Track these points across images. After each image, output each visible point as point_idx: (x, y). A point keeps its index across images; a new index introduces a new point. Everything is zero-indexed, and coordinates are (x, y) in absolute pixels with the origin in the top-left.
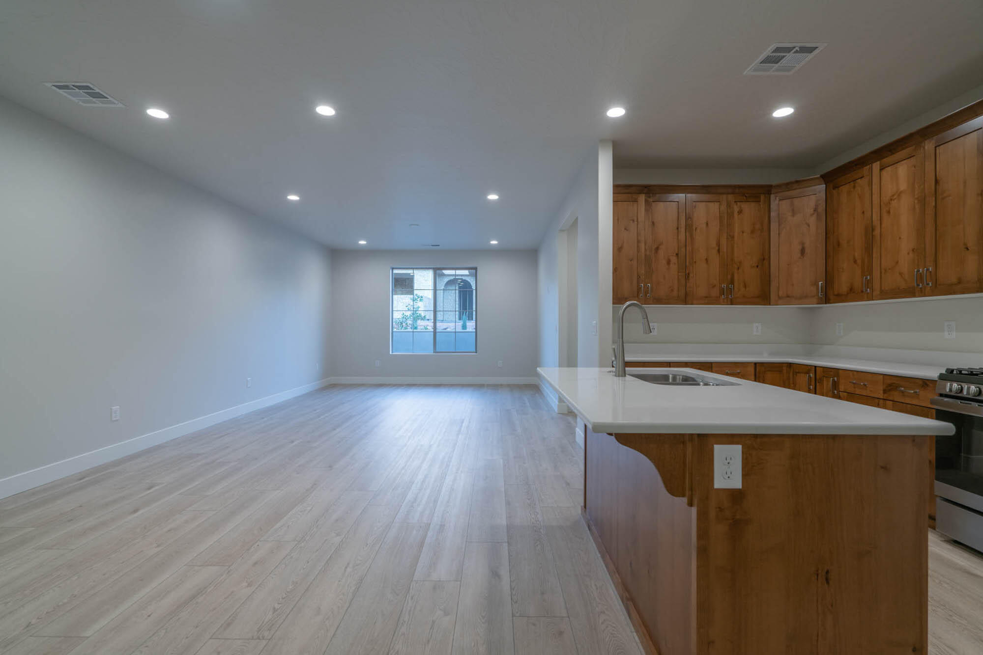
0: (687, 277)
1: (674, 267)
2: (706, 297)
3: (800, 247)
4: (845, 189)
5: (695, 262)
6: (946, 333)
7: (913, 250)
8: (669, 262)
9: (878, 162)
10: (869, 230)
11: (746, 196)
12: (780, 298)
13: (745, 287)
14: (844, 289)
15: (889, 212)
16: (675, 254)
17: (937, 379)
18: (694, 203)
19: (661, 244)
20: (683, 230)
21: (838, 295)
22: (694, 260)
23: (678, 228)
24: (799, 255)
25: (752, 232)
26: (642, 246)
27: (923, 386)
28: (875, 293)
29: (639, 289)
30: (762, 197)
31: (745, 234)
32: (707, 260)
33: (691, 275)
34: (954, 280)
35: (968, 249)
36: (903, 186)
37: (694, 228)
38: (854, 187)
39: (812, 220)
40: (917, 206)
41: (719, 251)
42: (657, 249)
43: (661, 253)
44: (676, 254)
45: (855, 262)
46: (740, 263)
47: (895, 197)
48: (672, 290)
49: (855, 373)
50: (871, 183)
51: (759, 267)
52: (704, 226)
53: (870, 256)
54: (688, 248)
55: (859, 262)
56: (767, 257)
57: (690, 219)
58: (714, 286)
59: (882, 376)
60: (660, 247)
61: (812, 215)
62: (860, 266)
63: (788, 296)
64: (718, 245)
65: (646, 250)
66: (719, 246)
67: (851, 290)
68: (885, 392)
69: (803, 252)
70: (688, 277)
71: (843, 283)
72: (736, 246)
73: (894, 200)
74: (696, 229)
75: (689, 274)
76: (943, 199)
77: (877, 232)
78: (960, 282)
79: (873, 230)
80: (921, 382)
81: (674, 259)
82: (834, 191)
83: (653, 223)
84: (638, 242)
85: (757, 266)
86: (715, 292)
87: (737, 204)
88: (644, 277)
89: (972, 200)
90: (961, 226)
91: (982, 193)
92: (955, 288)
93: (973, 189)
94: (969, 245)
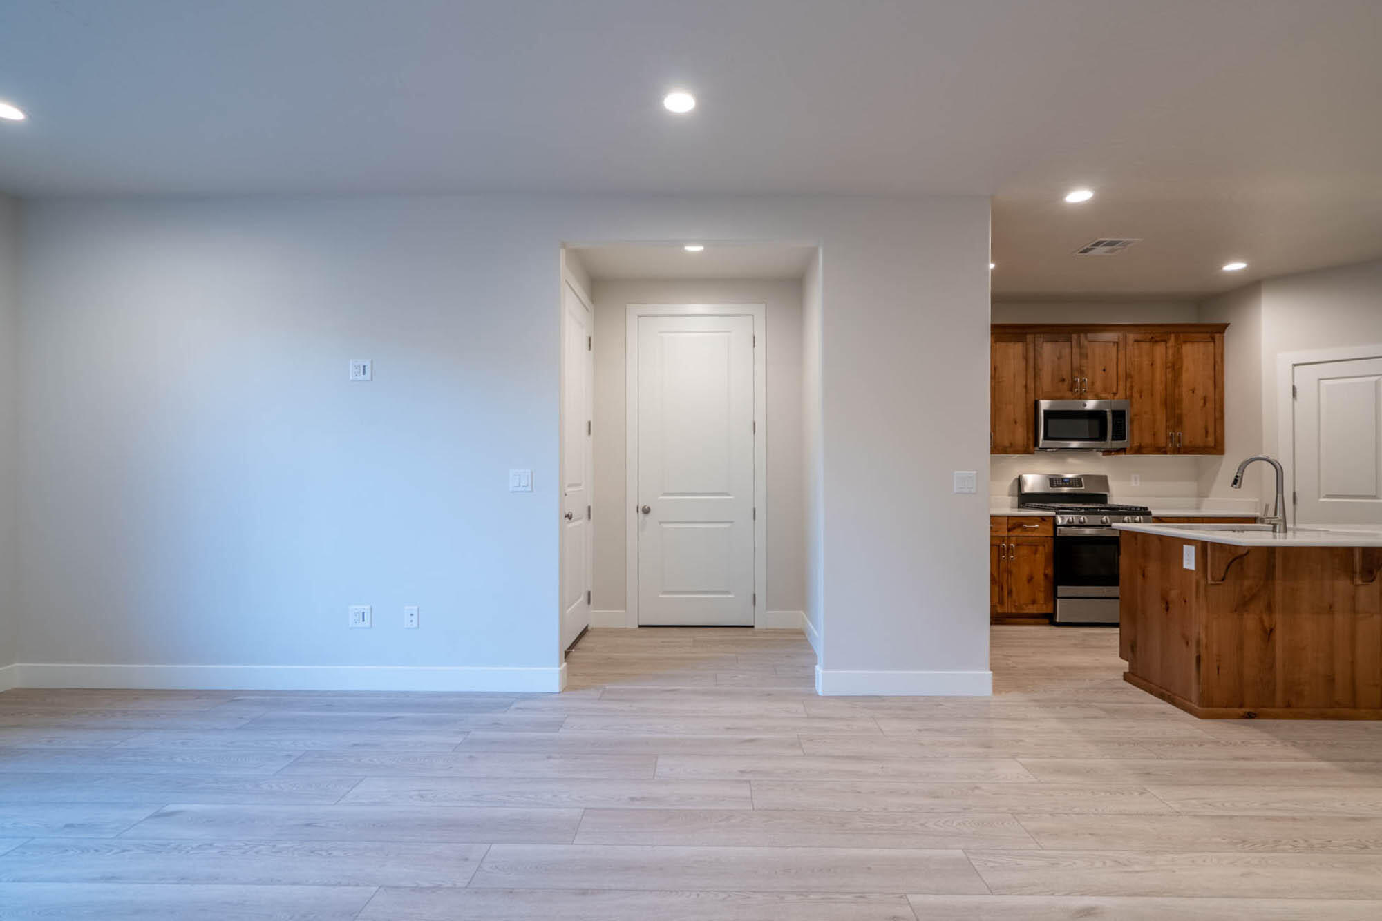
17: (1054, 515)
27: (1041, 522)
34: (1008, 444)
35: (1017, 423)
59: (1006, 518)
68: (1009, 530)
78: (1010, 446)
80: (1039, 519)
89: (1020, 389)
90: (1012, 407)
91: (1026, 386)
92: (1008, 449)
93: (1020, 382)
94: (1017, 420)
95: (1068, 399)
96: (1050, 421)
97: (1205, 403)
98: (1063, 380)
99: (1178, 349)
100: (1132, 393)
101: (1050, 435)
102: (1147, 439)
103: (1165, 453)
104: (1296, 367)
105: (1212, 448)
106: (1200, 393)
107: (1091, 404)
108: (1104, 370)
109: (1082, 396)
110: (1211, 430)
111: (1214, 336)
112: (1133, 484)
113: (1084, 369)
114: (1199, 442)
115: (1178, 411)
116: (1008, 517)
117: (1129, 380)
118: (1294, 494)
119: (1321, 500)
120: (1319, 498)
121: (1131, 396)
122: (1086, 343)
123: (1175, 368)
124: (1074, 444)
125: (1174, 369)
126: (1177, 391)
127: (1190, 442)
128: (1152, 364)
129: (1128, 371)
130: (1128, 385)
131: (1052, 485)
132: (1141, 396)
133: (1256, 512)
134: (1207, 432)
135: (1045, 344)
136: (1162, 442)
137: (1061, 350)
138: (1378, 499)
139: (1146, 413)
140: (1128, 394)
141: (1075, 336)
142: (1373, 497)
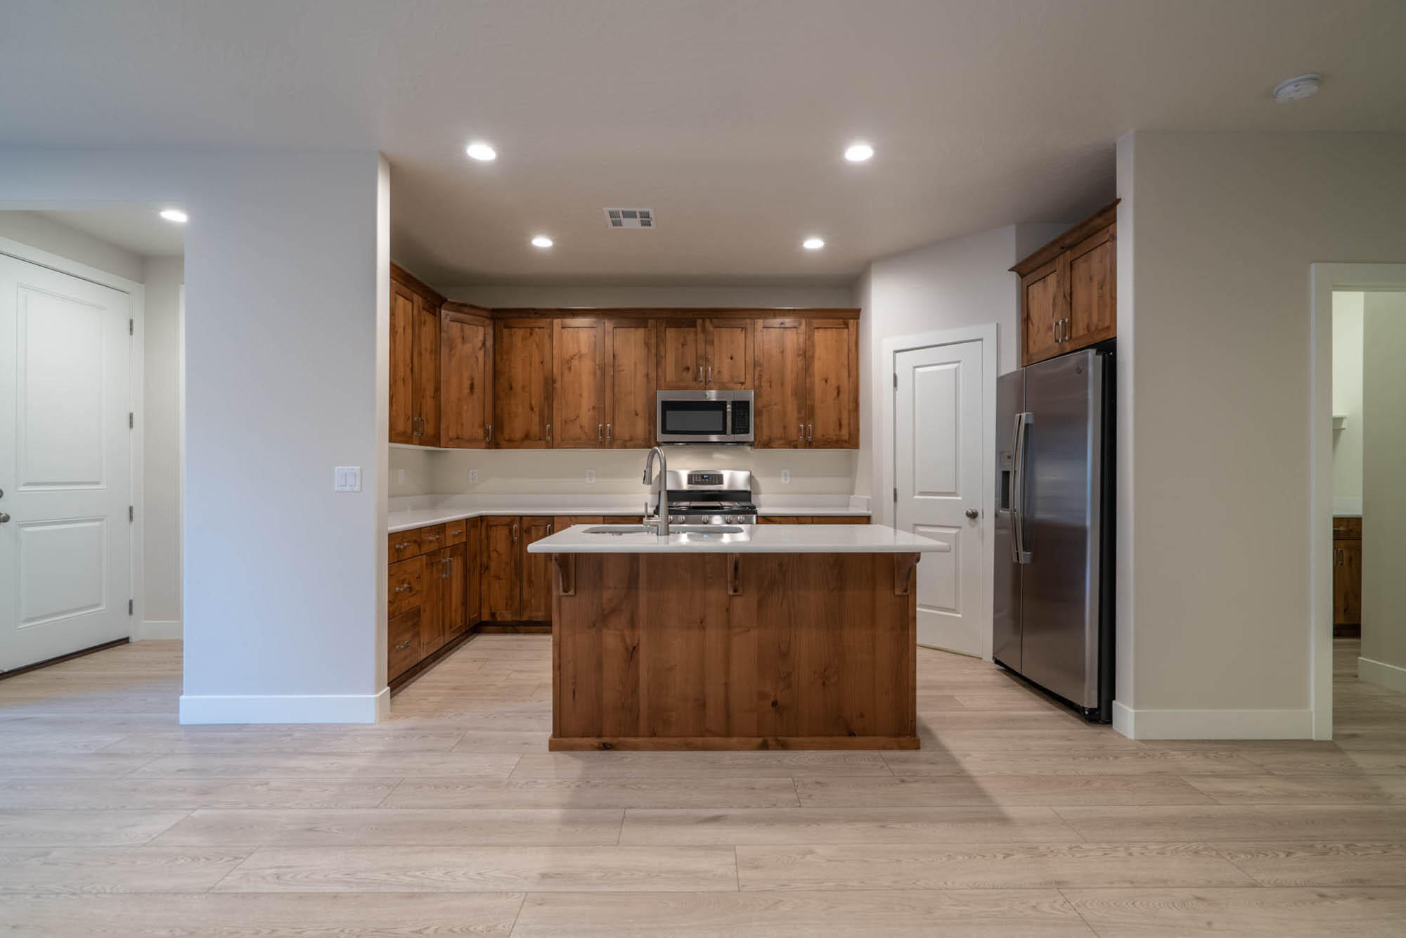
2: (404, 433)
3: (470, 382)
4: (519, 333)
5: (396, 381)
6: (588, 479)
7: (593, 408)
9: (559, 320)
10: (549, 381)
11: (428, 303)
12: (451, 440)
13: (427, 422)
14: (518, 435)
15: (570, 369)
21: (510, 441)
22: (396, 379)
24: (469, 391)
25: (432, 352)
28: (555, 442)
30: (436, 308)
31: (427, 353)
33: (394, 399)
34: (627, 437)
35: (637, 414)
36: (584, 350)
38: (531, 334)
39: (481, 354)
40: (598, 372)
41: (412, 370)
45: (532, 409)
46: (425, 390)
47: (576, 357)
50: (551, 336)
52: (402, 331)
53: (551, 407)
55: (537, 409)
56: (438, 387)
58: (409, 418)
61: (481, 348)
62: (537, 412)
63: (458, 438)
64: (412, 361)
66: (412, 364)
67: (527, 436)
69: (472, 387)
71: (517, 427)
72: (422, 366)
73: (575, 359)
76: (619, 371)
77: (558, 385)
78: (631, 439)
79: (554, 381)
82: (504, 330)
85: (433, 398)
86: (410, 427)
87: (424, 312)
89: (640, 379)
90: (633, 397)
91: (647, 375)
92: (628, 444)
93: (641, 370)
94: (638, 412)
95: (694, 388)
97: (838, 393)
98: (688, 369)
99: (810, 337)
100: (760, 382)
101: (668, 428)
102: (777, 430)
103: (795, 447)
104: (897, 354)
105: (845, 441)
106: (833, 382)
107: (712, 395)
108: (732, 358)
109: (707, 386)
110: (845, 422)
111: (848, 322)
112: (783, 480)
113: (710, 357)
114: (832, 434)
115: (808, 402)
116: (604, 516)
117: (758, 369)
118: (895, 490)
119: (916, 497)
120: (914, 495)
121: (760, 386)
122: (711, 329)
123: (806, 355)
124: (714, 438)
125: (805, 357)
126: (808, 380)
127: (823, 436)
129: (756, 358)
130: (756, 376)
131: (690, 481)
132: (771, 386)
133: (868, 510)
134: (840, 425)
135: (668, 330)
136: (793, 433)
137: (684, 337)
138: (957, 496)
139: (776, 404)
140: (756, 383)
141: (699, 322)
142: (954, 494)
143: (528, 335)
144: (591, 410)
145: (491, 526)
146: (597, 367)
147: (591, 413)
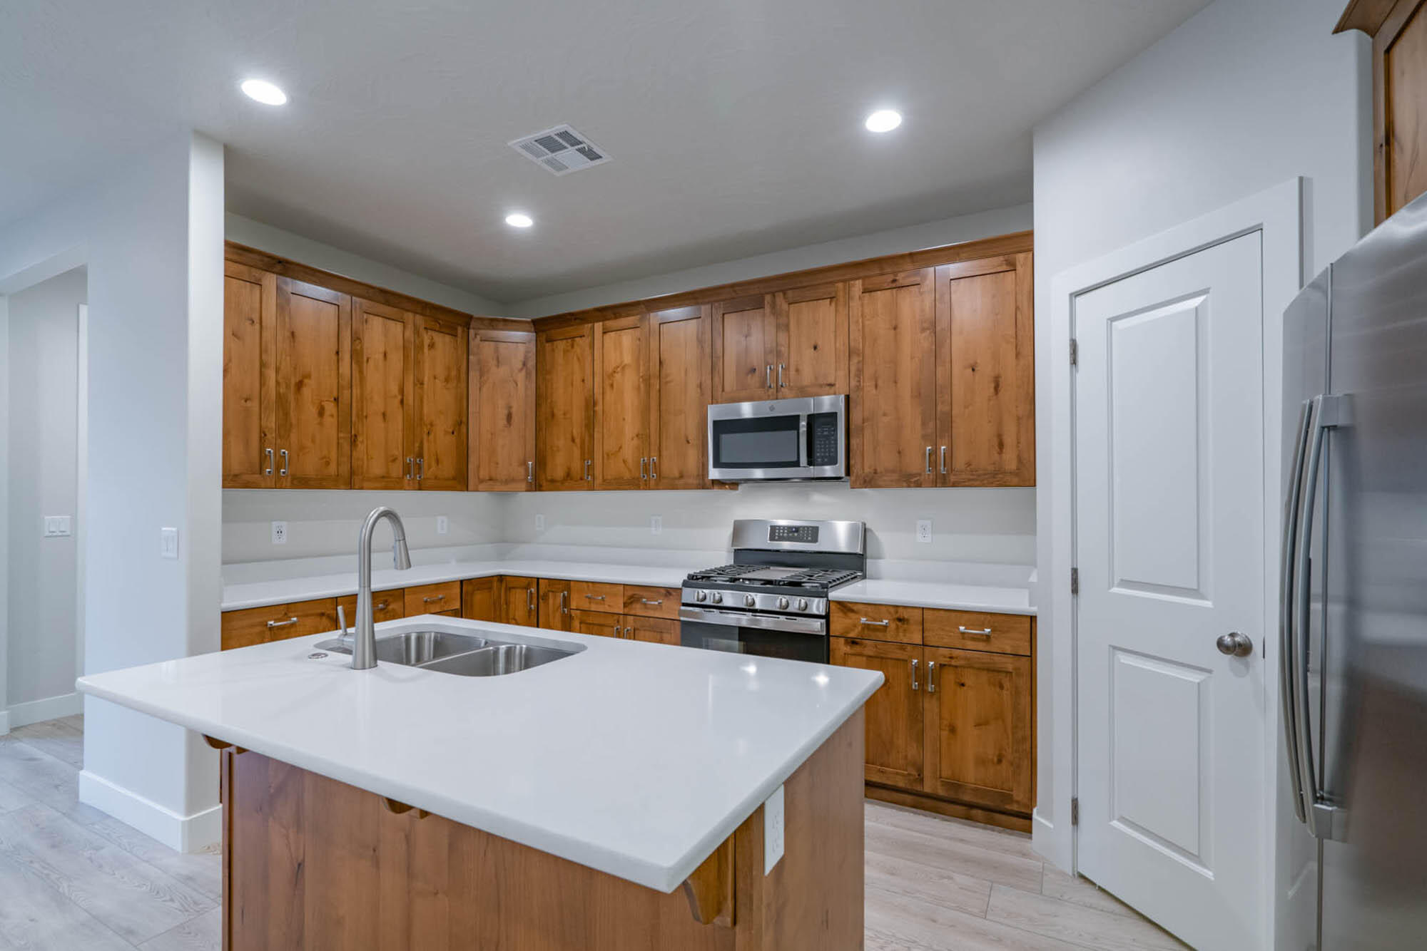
0: (353, 441)
1: (330, 421)
2: (383, 477)
3: (506, 412)
4: (561, 345)
5: (366, 417)
6: (653, 529)
7: (637, 436)
8: (321, 412)
9: (601, 323)
10: (590, 404)
11: (439, 324)
12: (481, 481)
13: (437, 461)
14: (559, 473)
15: (612, 386)
16: (332, 399)
17: (680, 587)
18: (365, 316)
19: (308, 376)
20: (346, 356)
21: (553, 481)
22: (365, 414)
23: (337, 353)
24: (505, 422)
25: (447, 380)
26: (271, 375)
27: (666, 596)
28: (596, 483)
29: (263, 458)
30: (460, 329)
31: (437, 380)
32: (384, 415)
33: (360, 439)
34: (675, 473)
35: (688, 442)
36: (627, 359)
37: (365, 359)
38: (572, 346)
39: (521, 377)
40: (642, 385)
41: (402, 402)
42: (300, 385)
43: (306, 391)
44: (335, 399)
45: (573, 440)
46: (431, 425)
47: (619, 369)
48: (328, 463)
49: (590, 584)
50: (592, 346)
51: (455, 433)
52: (381, 356)
53: (592, 436)
54: (354, 391)
55: (578, 441)
56: (464, 419)
57: (358, 341)
58: (394, 460)
59: (622, 588)
60: (306, 381)
61: (521, 369)
62: (579, 446)
63: (491, 479)
64: (402, 391)
65: (278, 383)
66: (403, 395)
67: (568, 475)
68: (625, 605)
69: (509, 417)
70: (355, 441)
71: (557, 467)
72: (425, 397)
73: (617, 373)
74: (368, 361)
75: (356, 436)
76: (667, 383)
77: (599, 408)
78: (681, 477)
79: (595, 404)
80: (663, 591)
81: (330, 408)
82: (547, 345)
83: (293, 334)
84: (263, 365)
85: (453, 433)
86: (396, 470)
87: (427, 332)
88: (274, 435)
89: (693, 391)
90: (684, 416)
91: (700, 383)
92: (677, 483)
93: (694, 379)
94: (690, 438)
96: (725, 438)
97: (997, 388)
99: (943, 296)
100: (859, 381)
101: (724, 460)
102: (887, 459)
103: (918, 484)
104: (1075, 298)
105: (1011, 474)
106: (986, 369)
108: (815, 348)
109: (778, 392)
110: (1009, 440)
112: (919, 537)
113: (782, 349)
114: (986, 464)
115: (942, 408)
117: (855, 360)
118: (1075, 571)
119: (1115, 590)
120: (1111, 585)
121: (856, 388)
122: (785, 306)
123: (936, 328)
124: (759, 474)
125: (933, 331)
126: (939, 370)
127: (969, 464)
128: (895, 328)
129: (852, 344)
130: (853, 369)
131: (772, 538)
132: (876, 386)
133: (1031, 604)
134: (1001, 445)
135: (727, 317)
136: (915, 462)
137: (748, 325)
138: (1203, 597)
139: (885, 415)
140: (853, 383)
141: (768, 298)
142: (1196, 593)
143: (570, 348)
144: (635, 439)
145: (510, 588)
146: (641, 380)
147: (636, 442)
